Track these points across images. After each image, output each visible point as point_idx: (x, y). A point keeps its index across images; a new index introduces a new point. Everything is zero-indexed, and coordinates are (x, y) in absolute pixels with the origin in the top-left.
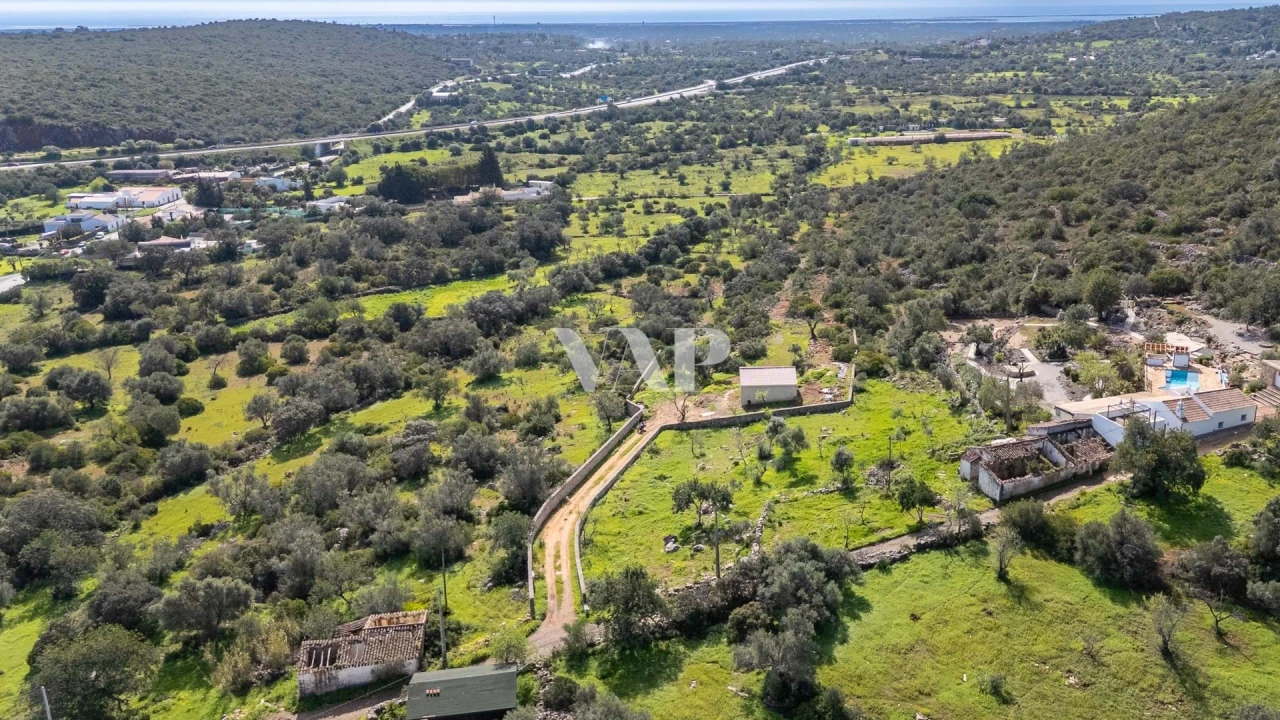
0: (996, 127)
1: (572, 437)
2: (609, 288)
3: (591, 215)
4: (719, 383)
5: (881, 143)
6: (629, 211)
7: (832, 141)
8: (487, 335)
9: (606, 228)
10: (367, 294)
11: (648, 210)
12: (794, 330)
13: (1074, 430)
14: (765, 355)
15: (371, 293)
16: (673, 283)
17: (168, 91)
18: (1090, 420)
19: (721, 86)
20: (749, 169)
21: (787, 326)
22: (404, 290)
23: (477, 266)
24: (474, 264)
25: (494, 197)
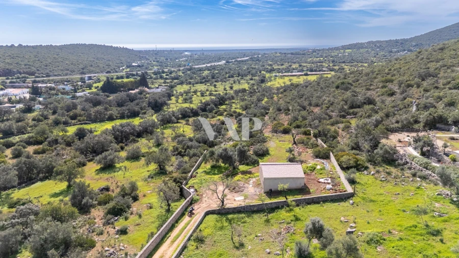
0: (325, 71)
1: (140, 216)
2: (184, 122)
3: (180, 97)
4: (244, 173)
5: (286, 76)
6: (195, 96)
7: (268, 75)
8: (118, 143)
9: (185, 101)
10: (75, 125)
11: (202, 95)
12: (281, 139)
14: (268, 154)
15: (77, 124)
16: (212, 119)
17: (39, 60)
19: (227, 62)
20: (239, 83)
21: (274, 137)
22: (93, 123)
23: (128, 113)
24: (126, 112)
25: (144, 91)
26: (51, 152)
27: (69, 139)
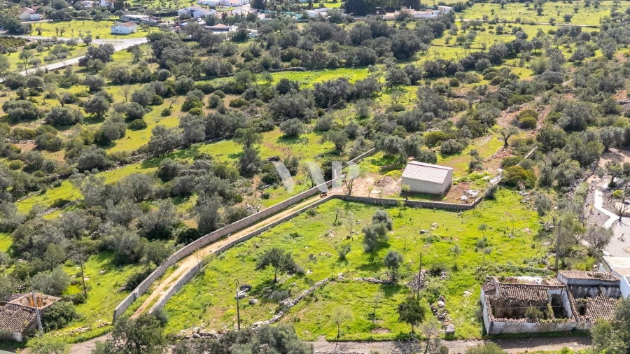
6: (486, 31)
10: (286, 70)
11: (500, 31)
13: (598, 286)
18: (619, 281)
23: (356, 59)
25: (406, 15)
26: (245, 106)
27: (268, 93)
